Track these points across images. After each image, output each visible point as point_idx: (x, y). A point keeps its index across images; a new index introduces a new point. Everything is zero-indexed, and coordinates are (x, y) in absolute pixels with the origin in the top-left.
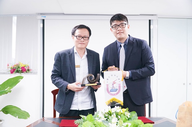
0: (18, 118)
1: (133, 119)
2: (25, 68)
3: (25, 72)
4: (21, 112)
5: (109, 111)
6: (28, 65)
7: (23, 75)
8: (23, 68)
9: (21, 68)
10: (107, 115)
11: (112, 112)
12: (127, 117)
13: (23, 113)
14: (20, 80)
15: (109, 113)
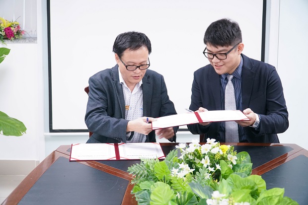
0: (4, 134)
1: (243, 168)
2: (12, 29)
3: (12, 38)
4: (9, 122)
5: (197, 150)
6: (17, 23)
7: (8, 45)
8: (8, 29)
9: (5, 30)
10: (191, 157)
11: (203, 152)
12: (232, 163)
13: (12, 124)
14: (4, 56)
15: (196, 153)
